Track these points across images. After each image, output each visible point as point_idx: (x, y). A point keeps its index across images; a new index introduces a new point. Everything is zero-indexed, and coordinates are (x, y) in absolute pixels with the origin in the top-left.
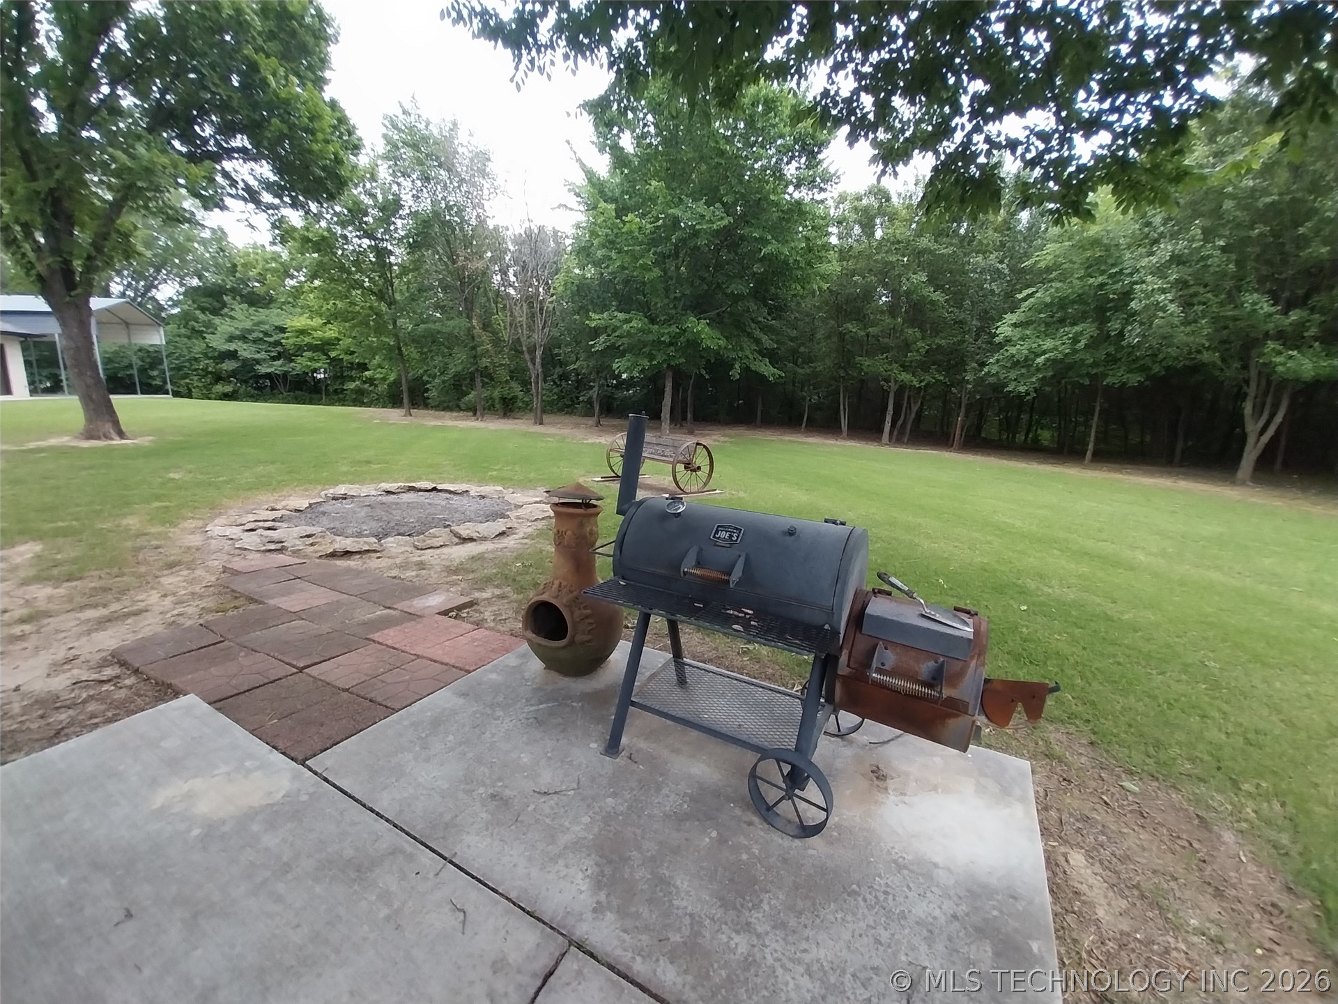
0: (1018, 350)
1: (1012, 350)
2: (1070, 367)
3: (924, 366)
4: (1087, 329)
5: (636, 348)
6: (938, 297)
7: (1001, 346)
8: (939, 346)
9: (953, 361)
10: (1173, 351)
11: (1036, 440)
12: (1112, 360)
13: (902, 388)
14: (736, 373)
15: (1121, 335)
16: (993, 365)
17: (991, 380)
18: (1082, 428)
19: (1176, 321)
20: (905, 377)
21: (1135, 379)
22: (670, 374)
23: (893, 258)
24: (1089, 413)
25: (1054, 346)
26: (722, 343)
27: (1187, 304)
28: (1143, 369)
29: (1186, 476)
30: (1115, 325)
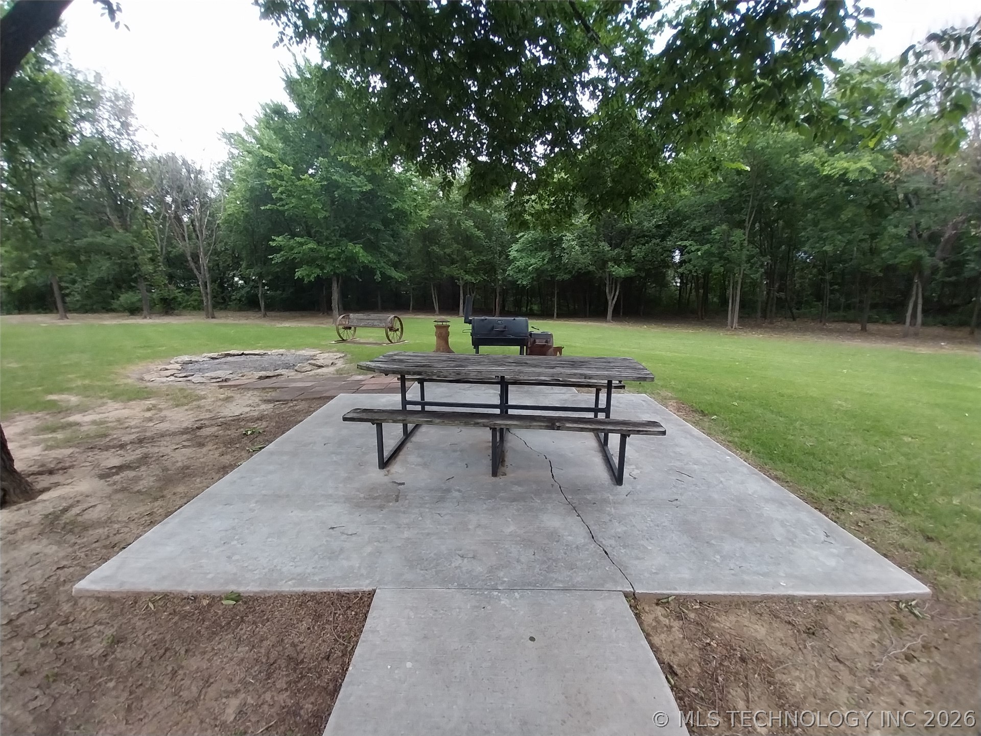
0: (520, 263)
1: (518, 263)
2: (543, 271)
3: (475, 271)
4: (547, 254)
5: (310, 261)
6: (479, 233)
7: (513, 261)
8: (483, 260)
9: (490, 268)
10: (579, 266)
11: (531, 309)
12: (558, 269)
13: (466, 283)
14: (378, 277)
15: (560, 257)
16: (510, 271)
17: (510, 278)
18: (550, 303)
19: (579, 253)
20: (468, 277)
21: (567, 277)
22: (335, 278)
23: (455, 211)
24: (552, 295)
25: (535, 261)
26: (370, 258)
27: (582, 246)
28: (570, 272)
29: (591, 321)
30: (557, 253)
